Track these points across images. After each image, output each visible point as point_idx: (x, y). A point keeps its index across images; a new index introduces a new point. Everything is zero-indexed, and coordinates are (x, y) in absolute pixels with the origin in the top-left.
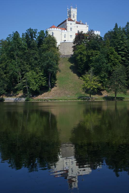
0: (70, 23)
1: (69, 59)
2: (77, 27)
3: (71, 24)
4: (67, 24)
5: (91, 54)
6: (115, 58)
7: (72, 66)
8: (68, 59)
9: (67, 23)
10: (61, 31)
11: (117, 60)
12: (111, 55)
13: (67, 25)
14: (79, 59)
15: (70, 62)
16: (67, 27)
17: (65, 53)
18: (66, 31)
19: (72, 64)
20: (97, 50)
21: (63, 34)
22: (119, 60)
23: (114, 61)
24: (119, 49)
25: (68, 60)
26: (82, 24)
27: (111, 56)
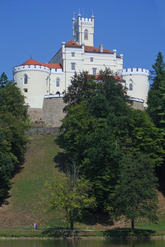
0: (70, 52)
1: (58, 136)
2: (92, 60)
3: (73, 54)
4: (64, 55)
5: (89, 126)
6: (146, 134)
7: (60, 154)
8: (56, 138)
9: (63, 51)
10: (49, 71)
11: (150, 139)
12: (137, 129)
13: (64, 58)
14: (68, 137)
15: (58, 144)
16: (63, 61)
17: (53, 123)
18: (59, 70)
19: (62, 150)
20: (102, 117)
21: (53, 78)
22: (159, 140)
23: (144, 142)
24: (159, 114)
25: (56, 140)
26: (104, 53)
27: (137, 131)
